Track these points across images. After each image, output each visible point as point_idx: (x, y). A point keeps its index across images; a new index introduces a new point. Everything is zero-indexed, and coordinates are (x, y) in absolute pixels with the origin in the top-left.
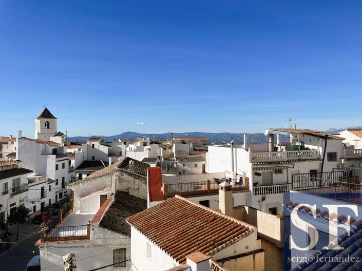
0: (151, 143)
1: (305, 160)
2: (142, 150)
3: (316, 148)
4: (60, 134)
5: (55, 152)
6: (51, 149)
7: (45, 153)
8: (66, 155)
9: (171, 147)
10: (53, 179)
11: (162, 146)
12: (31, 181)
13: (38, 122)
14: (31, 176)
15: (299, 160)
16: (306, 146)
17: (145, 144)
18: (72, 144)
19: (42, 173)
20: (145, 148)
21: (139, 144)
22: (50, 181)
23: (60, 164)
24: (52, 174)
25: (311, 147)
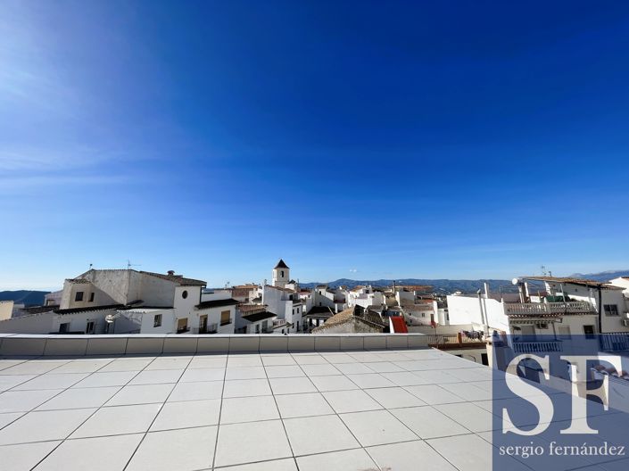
0: (374, 291)
1: (574, 314)
2: (366, 298)
3: (586, 299)
4: (293, 282)
5: (291, 298)
6: (288, 295)
7: (284, 299)
8: (299, 301)
9: (394, 295)
10: (290, 322)
11: (385, 294)
12: (274, 324)
13: (275, 271)
14: (274, 319)
15: (566, 313)
16: (571, 297)
17: (367, 292)
18: (302, 291)
19: (282, 317)
20: (369, 295)
21: (361, 291)
22: (288, 325)
23: (296, 309)
24: (289, 318)
25: (578, 298)
